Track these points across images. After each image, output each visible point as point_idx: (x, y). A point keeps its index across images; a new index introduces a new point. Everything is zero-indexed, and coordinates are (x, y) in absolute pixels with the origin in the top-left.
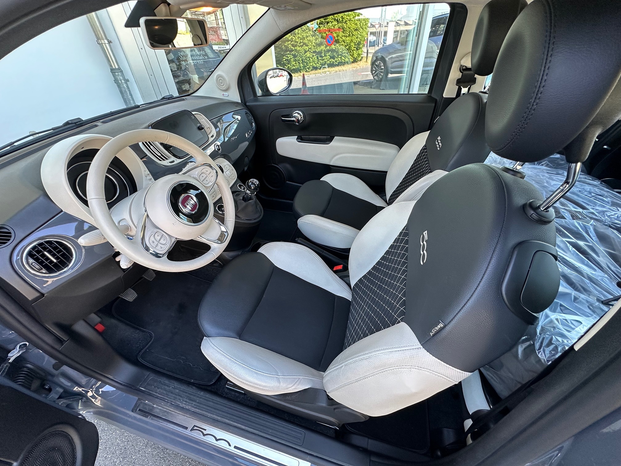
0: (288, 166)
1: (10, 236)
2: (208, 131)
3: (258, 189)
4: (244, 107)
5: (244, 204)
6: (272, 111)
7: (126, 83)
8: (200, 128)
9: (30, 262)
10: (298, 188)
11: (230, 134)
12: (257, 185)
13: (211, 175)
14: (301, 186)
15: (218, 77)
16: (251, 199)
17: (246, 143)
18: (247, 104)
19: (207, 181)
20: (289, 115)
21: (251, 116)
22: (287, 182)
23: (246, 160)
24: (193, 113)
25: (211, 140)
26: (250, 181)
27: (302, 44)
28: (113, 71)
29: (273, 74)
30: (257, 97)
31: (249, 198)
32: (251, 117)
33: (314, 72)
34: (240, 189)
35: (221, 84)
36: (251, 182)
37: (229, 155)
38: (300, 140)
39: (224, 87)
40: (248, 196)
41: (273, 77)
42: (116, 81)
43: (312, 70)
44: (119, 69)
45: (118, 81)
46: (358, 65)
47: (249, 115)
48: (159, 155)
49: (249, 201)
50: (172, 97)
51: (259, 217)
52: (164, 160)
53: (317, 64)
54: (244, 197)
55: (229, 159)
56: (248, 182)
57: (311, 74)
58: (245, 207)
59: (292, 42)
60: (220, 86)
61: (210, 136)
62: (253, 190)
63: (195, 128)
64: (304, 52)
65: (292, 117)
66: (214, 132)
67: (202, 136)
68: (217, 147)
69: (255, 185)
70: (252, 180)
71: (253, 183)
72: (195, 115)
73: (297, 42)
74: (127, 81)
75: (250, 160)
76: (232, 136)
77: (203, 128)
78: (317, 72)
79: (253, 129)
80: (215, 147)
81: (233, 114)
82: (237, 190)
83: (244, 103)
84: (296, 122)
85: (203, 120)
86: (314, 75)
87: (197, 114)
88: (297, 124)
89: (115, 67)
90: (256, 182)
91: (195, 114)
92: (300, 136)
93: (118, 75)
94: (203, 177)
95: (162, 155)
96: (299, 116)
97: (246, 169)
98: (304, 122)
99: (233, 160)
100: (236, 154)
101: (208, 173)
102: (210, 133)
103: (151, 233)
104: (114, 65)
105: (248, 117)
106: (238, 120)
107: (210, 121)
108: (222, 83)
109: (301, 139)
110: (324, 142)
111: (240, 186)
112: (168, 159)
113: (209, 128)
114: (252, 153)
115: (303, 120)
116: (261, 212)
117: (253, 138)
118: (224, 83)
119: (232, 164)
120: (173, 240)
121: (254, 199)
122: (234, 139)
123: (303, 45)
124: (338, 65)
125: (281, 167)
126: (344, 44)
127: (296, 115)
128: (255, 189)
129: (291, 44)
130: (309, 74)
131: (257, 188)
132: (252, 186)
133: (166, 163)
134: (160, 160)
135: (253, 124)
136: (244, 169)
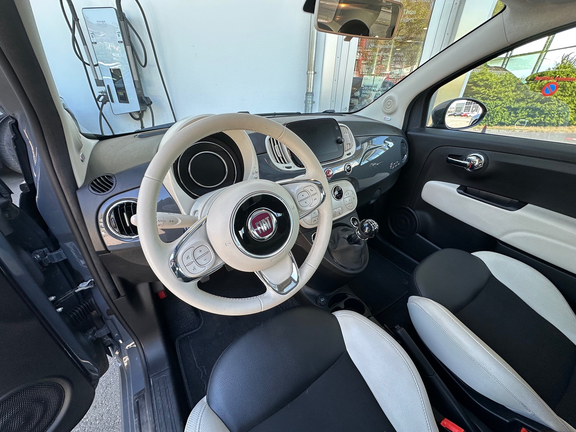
0: (428, 217)
1: (111, 187)
2: (346, 147)
3: (374, 235)
4: (403, 135)
5: (346, 245)
6: (438, 147)
7: (312, 104)
8: (339, 141)
9: (111, 217)
10: (431, 251)
11: (372, 158)
12: (373, 230)
13: (314, 197)
14: (438, 250)
15: (389, 98)
16: (358, 242)
17: (387, 174)
18: (408, 133)
19: (306, 202)
20: (462, 156)
21: (407, 146)
22: (418, 234)
23: (378, 193)
24: (340, 124)
25: (345, 157)
26: (367, 221)
27: (495, 98)
28: (307, 94)
29: (454, 112)
30: (424, 127)
31: (357, 240)
32: (406, 148)
33: (498, 127)
34: (352, 224)
35: (387, 106)
36: (368, 223)
37: (358, 180)
38: (462, 191)
39: (390, 111)
40: (357, 238)
41: (454, 115)
42: (306, 102)
43: (496, 125)
44: (312, 93)
45: (307, 101)
46: (570, 129)
47: (406, 145)
48: (280, 156)
49: (354, 245)
50: (333, 112)
51: (358, 269)
52: (282, 163)
53: (506, 121)
54: (350, 237)
55: (356, 185)
56: (365, 221)
57: (493, 129)
58: (347, 250)
59: (483, 95)
60: (386, 109)
61: (346, 153)
62: (366, 234)
63: (334, 139)
64: (494, 106)
65: (465, 160)
66: (353, 150)
67: (337, 150)
68: (348, 168)
69: (372, 228)
70: (370, 220)
71: (369, 225)
72: (340, 127)
73: (490, 96)
74: (313, 102)
75: (382, 194)
76: (373, 161)
77: (342, 142)
78: (502, 127)
79: (403, 161)
80: (346, 166)
81: (387, 140)
82: (348, 224)
83: (405, 130)
84: (469, 167)
85: (347, 135)
86: (497, 130)
87: (344, 127)
88: (469, 170)
89: (310, 91)
90: (375, 225)
91: (342, 126)
92: (465, 186)
93: (309, 97)
94: (303, 196)
95: (282, 158)
96: (477, 160)
97: (372, 202)
98: (481, 170)
99: (360, 187)
100: (366, 183)
101: (312, 193)
102: (347, 150)
103: (192, 245)
104: (310, 90)
105: (402, 146)
106: (388, 147)
107: (354, 137)
108: (389, 105)
109: (464, 190)
110: (503, 205)
111: (354, 220)
112: (286, 163)
113: (350, 144)
114: (389, 186)
115: (481, 168)
116: (364, 263)
117: (398, 170)
118: (391, 107)
119: (357, 191)
120: (219, 264)
121: (363, 245)
122: (374, 166)
123: (497, 99)
124: (536, 125)
125: (417, 214)
126: (557, 104)
127: (473, 158)
128: (370, 233)
129: (481, 97)
130: (490, 129)
131: (372, 234)
132: (367, 228)
133: (281, 167)
134: (278, 162)
135: (406, 155)
136: (370, 201)
